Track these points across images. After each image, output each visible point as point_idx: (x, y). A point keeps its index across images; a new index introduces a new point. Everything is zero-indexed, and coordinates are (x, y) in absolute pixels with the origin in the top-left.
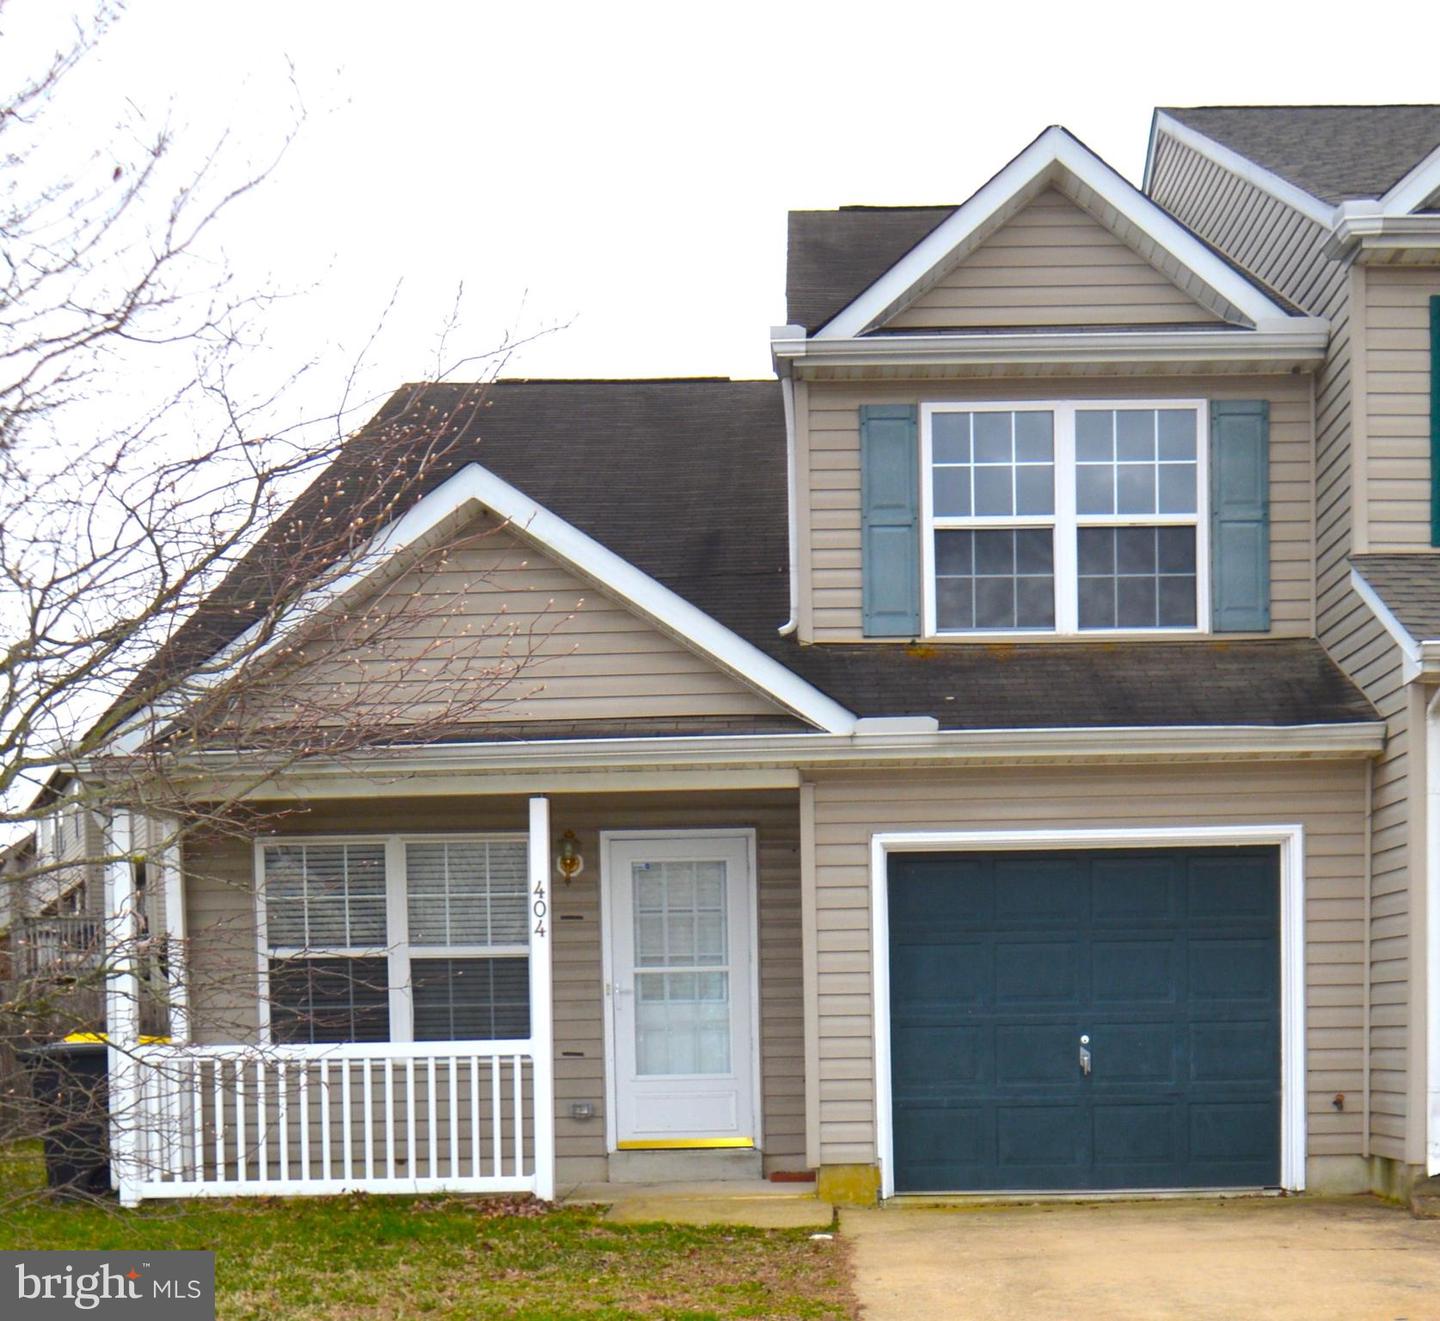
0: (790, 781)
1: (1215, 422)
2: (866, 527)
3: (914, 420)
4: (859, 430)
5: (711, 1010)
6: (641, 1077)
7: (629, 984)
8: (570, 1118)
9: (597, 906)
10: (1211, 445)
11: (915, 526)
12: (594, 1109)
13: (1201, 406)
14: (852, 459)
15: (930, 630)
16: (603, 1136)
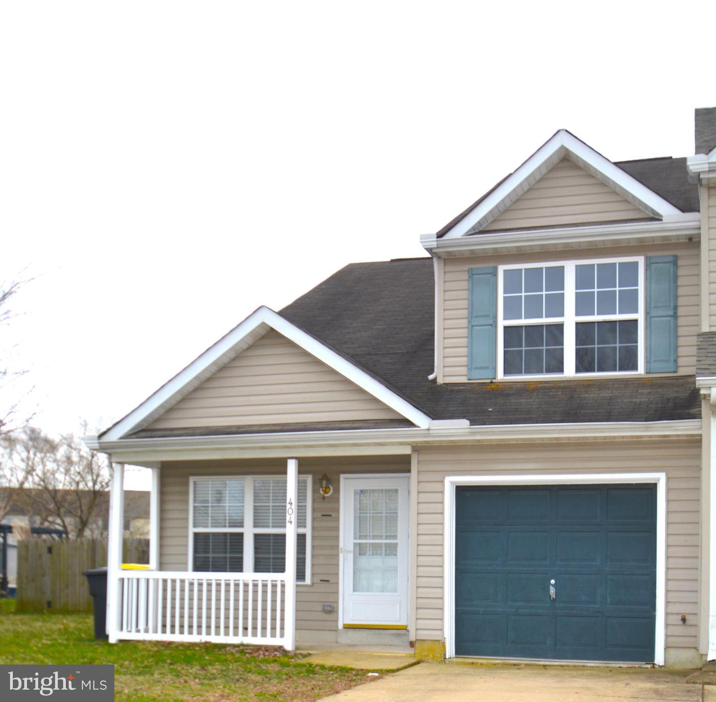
0: (407, 451)
1: (648, 267)
2: (470, 327)
3: (495, 274)
4: (468, 280)
5: (390, 561)
6: (355, 593)
7: (351, 548)
8: (321, 611)
9: (338, 510)
10: (646, 279)
11: (494, 325)
12: (333, 608)
13: (641, 260)
14: (465, 294)
15: (500, 376)
16: (337, 621)
